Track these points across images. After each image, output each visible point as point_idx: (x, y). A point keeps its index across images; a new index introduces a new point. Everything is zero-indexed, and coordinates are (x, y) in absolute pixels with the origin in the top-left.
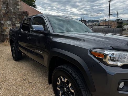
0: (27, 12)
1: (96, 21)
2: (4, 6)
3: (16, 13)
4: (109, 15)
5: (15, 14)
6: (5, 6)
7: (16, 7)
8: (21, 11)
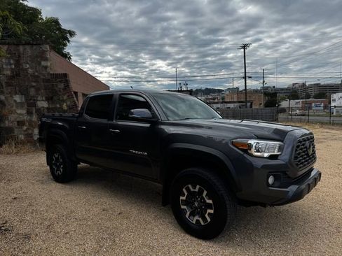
0: (65, 75)
1: (214, 91)
2: (9, 61)
3: (38, 77)
4: (245, 78)
5: (36, 78)
6: (12, 62)
7: (40, 64)
8: (52, 72)
